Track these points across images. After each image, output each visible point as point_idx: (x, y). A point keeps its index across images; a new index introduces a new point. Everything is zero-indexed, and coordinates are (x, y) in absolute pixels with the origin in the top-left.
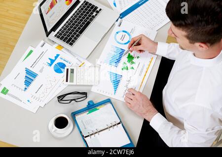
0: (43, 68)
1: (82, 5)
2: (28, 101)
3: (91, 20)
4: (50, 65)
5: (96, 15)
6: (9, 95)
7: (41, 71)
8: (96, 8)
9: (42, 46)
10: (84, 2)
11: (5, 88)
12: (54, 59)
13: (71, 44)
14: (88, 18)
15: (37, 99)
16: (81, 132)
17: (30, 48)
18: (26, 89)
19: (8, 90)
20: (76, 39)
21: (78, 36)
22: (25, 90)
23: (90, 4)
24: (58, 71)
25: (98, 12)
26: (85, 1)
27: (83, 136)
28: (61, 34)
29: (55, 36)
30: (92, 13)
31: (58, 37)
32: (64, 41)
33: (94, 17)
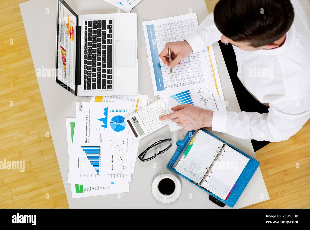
0: (100, 135)
1: (86, 29)
2: (112, 183)
3: (110, 41)
4: (106, 126)
5: (111, 31)
6: (87, 189)
7: (100, 140)
8: (104, 22)
9: (81, 109)
10: (86, 24)
11: (77, 186)
12: (104, 117)
13: (110, 87)
14: (104, 42)
15: (119, 176)
16: (192, 181)
17: (68, 121)
18: (98, 171)
19: (82, 186)
20: (110, 77)
21: (110, 72)
22: (98, 174)
23: (95, 22)
24: (119, 129)
25: (110, 27)
26: (86, 22)
27: (197, 184)
28: (89, 82)
29: (85, 89)
30: (105, 33)
31: (89, 88)
32: (99, 88)
33: (110, 36)
